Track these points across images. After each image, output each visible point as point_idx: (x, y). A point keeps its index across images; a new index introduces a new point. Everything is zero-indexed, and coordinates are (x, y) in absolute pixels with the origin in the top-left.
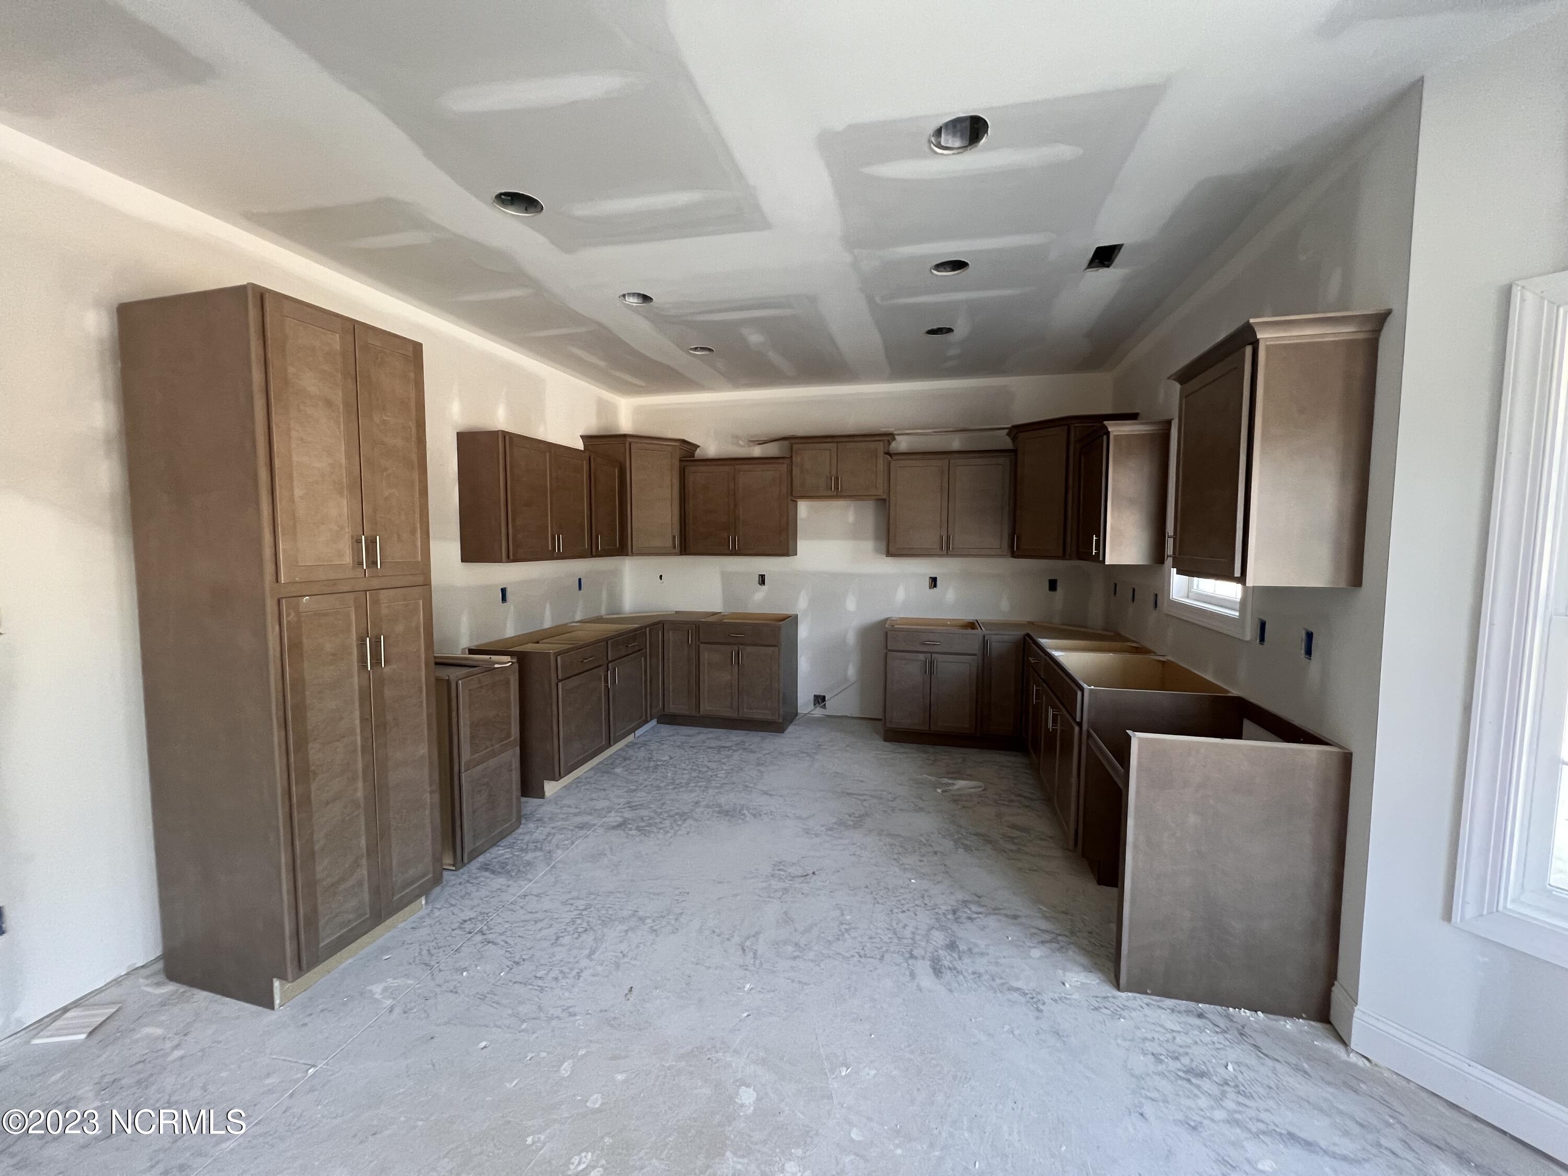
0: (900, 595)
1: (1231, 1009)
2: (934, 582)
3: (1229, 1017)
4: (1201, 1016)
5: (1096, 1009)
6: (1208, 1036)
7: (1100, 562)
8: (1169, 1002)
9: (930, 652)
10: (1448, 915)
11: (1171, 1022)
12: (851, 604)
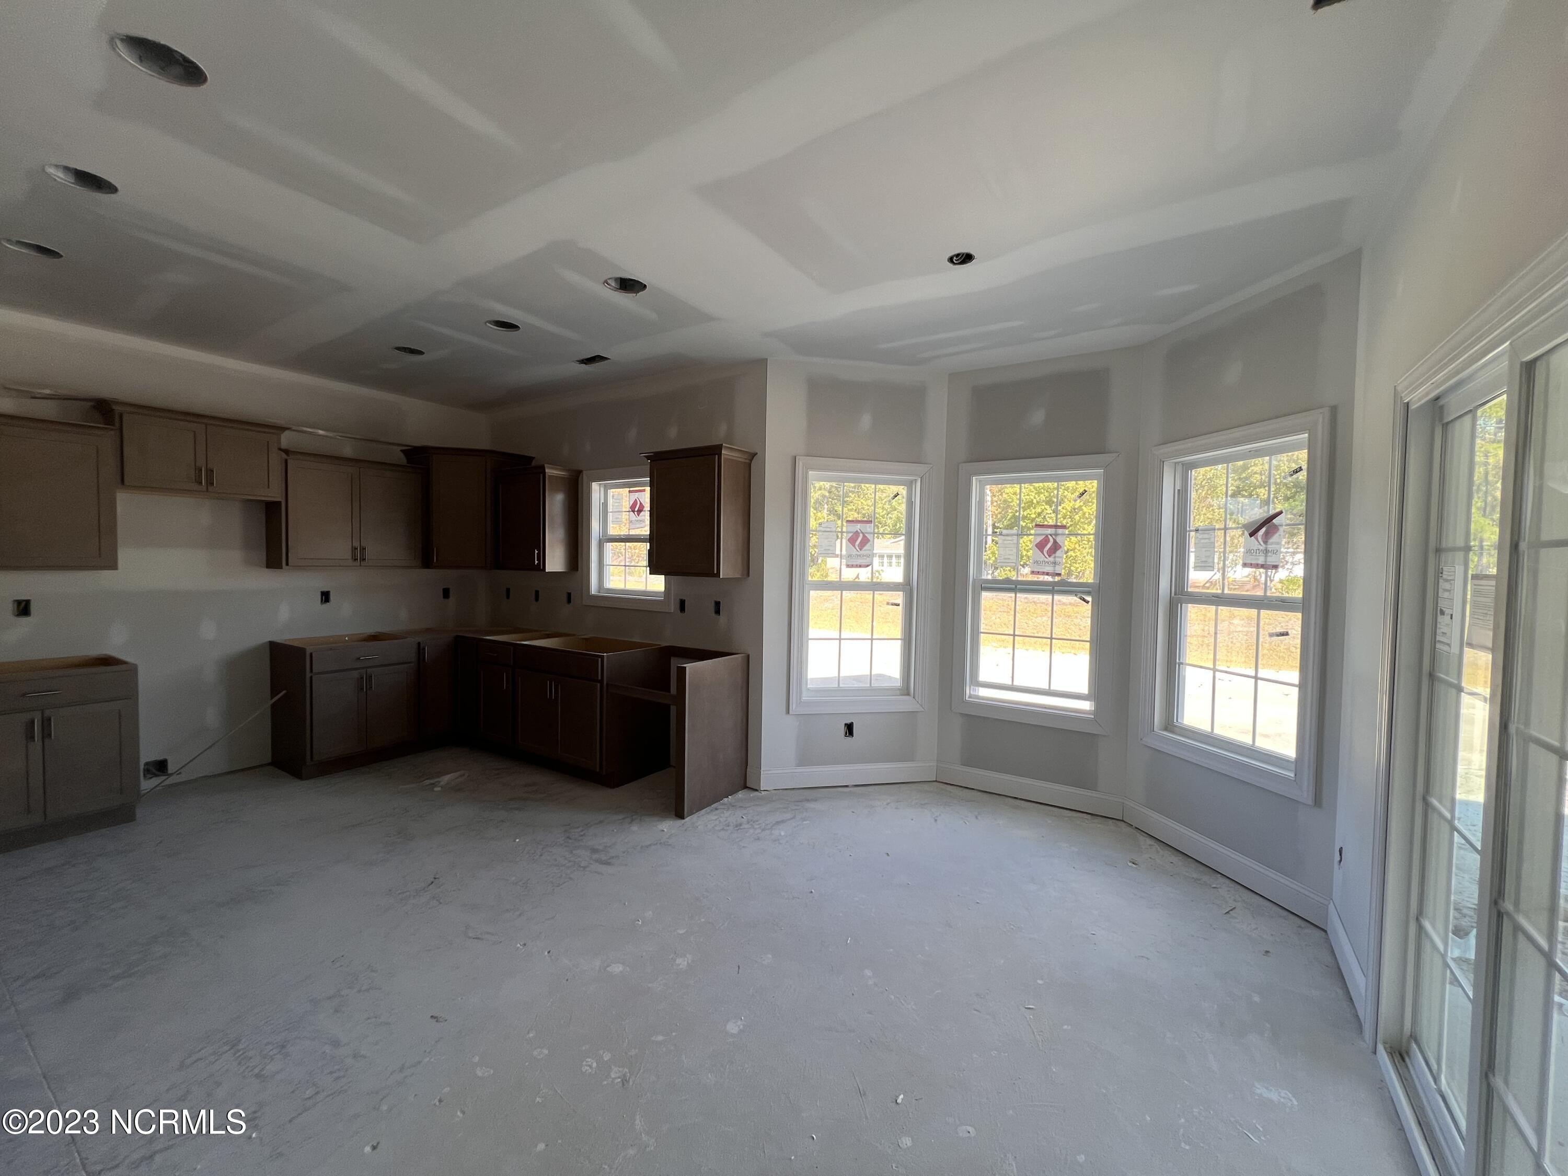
0: (284, 613)
1: (726, 799)
2: (325, 597)
3: (723, 804)
4: (716, 809)
5: (686, 830)
6: (727, 814)
7: (540, 570)
8: (703, 811)
9: (363, 668)
10: (788, 712)
11: (713, 817)
12: (208, 630)
